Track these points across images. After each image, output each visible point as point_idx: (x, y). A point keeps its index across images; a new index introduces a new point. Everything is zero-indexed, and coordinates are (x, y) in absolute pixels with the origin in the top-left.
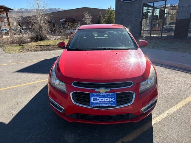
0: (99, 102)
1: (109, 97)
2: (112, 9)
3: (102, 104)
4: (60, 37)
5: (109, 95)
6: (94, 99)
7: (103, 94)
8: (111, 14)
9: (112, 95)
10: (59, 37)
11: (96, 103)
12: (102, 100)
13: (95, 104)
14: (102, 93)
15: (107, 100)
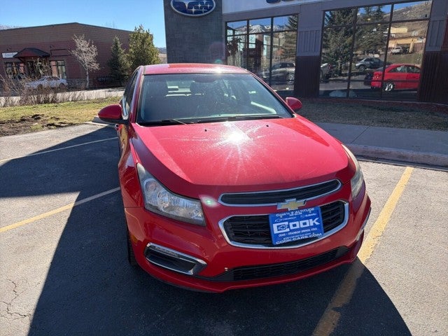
0: (291, 231)
1: (308, 218)
2: (145, 32)
3: (297, 234)
4: (19, 98)
5: (308, 213)
6: (278, 226)
7: (296, 212)
8: (143, 43)
9: (312, 212)
10: (16, 99)
11: (284, 235)
12: (294, 225)
13: (282, 238)
14: (294, 211)
15: (305, 224)
